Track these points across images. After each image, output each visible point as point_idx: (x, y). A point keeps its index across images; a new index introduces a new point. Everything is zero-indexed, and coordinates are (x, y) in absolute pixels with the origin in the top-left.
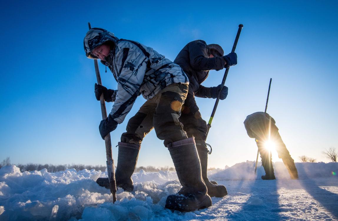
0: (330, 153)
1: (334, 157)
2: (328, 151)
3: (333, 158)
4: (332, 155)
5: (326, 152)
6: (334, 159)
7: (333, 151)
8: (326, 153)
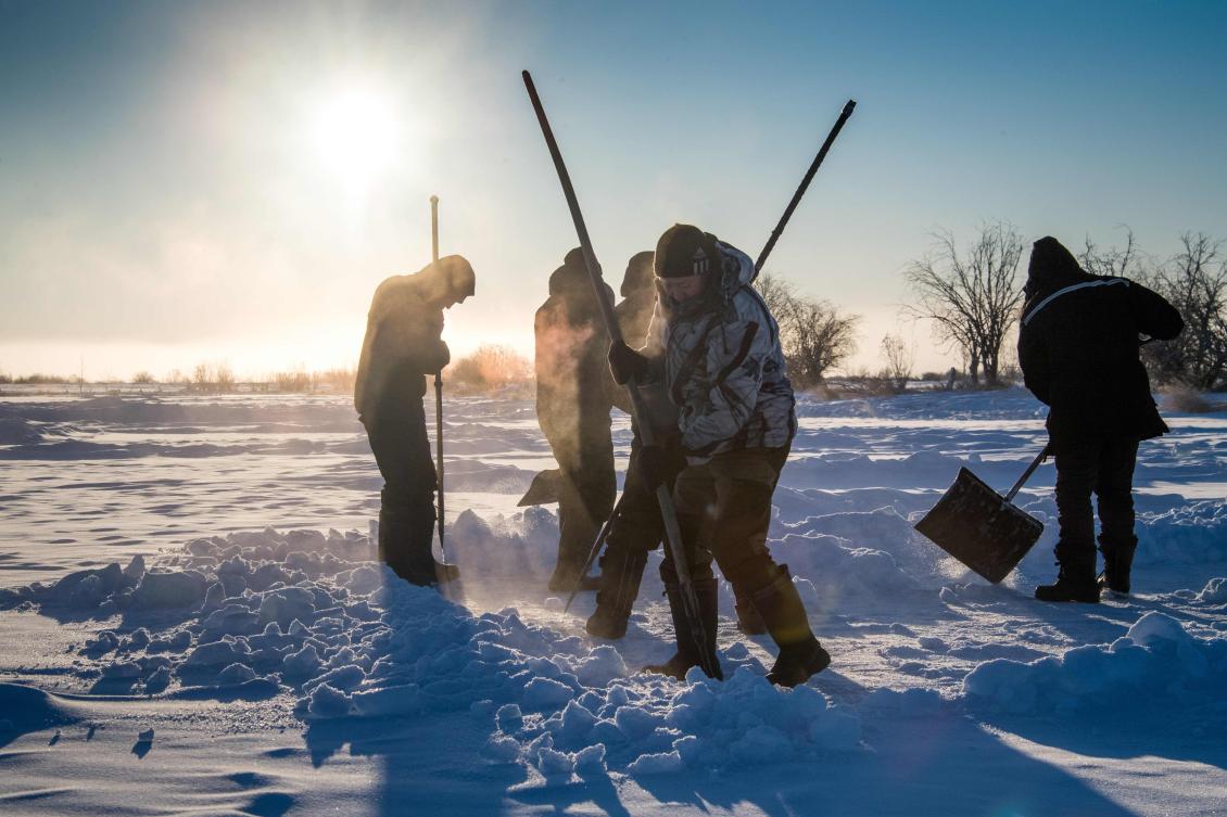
0: (971, 281)
1: (994, 316)
2: (965, 260)
3: (978, 325)
4: (976, 303)
5: (944, 271)
6: (984, 338)
7: (997, 266)
8: (939, 283)
